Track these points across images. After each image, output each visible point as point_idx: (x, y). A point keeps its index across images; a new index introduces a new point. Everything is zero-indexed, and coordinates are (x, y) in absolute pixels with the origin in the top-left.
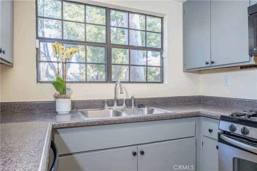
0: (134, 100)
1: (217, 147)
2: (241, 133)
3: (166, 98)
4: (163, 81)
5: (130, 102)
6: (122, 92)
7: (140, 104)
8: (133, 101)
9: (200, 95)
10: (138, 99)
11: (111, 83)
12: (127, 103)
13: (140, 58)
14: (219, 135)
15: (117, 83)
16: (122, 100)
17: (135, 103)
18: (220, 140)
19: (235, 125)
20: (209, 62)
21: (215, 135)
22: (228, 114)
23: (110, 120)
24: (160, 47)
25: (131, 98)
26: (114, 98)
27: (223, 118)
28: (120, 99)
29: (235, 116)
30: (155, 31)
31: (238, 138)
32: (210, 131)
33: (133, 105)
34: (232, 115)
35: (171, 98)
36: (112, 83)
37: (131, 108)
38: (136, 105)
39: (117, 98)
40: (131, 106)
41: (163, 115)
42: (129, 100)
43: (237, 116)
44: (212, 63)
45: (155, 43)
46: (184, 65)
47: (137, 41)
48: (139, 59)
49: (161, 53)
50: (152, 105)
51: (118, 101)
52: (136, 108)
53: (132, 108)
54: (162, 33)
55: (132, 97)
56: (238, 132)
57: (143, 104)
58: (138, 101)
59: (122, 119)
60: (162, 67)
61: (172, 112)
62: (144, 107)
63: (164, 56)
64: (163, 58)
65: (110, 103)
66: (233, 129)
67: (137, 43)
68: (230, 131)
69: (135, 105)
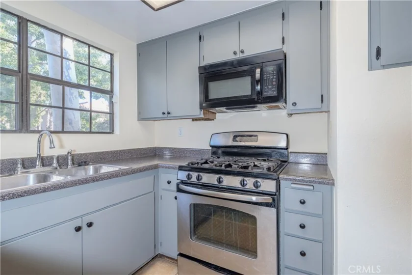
0: (73, 157)
1: (176, 198)
2: (196, 180)
3: (117, 151)
4: (113, 131)
5: (65, 160)
6: (52, 146)
7: (81, 161)
8: (70, 158)
9: (155, 146)
10: (78, 154)
11: (28, 133)
12: (60, 161)
13: (74, 98)
14: (178, 185)
15: (42, 133)
16: (52, 158)
17: (73, 160)
18: (179, 190)
19: (191, 173)
20: (166, 112)
21: (173, 187)
22: (185, 164)
23: (36, 189)
24: (109, 89)
25: (66, 154)
26: (36, 156)
27: (181, 168)
28: (47, 157)
29: (191, 165)
30: (95, 66)
31: (194, 185)
32: (169, 182)
33: (70, 162)
34: (188, 165)
35: (124, 151)
36: (31, 133)
37: (67, 167)
38: (75, 162)
39: (41, 155)
40: (67, 165)
41: (118, 173)
42: (62, 156)
43: (192, 164)
44: (169, 113)
45: (95, 81)
46: (139, 113)
47: (69, 75)
48: (73, 100)
49: (110, 97)
50: (99, 161)
51: (43, 160)
52: (74, 167)
53: (69, 168)
54: (112, 73)
55: (68, 153)
56: (194, 179)
57: (85, 160)
58: (78, 158)
59: (58, 185)
60: (112, 114)
61: (128, 167)
62: (88, 165)
63: (114, 100)
64: (113, 103)
65: (27, 164)
66: (189, 177)
67: (70, 77)
68: (187, 180)
69: (73, 164)
